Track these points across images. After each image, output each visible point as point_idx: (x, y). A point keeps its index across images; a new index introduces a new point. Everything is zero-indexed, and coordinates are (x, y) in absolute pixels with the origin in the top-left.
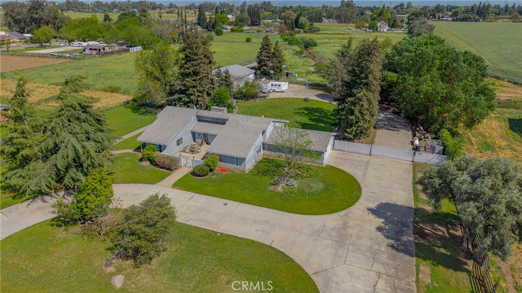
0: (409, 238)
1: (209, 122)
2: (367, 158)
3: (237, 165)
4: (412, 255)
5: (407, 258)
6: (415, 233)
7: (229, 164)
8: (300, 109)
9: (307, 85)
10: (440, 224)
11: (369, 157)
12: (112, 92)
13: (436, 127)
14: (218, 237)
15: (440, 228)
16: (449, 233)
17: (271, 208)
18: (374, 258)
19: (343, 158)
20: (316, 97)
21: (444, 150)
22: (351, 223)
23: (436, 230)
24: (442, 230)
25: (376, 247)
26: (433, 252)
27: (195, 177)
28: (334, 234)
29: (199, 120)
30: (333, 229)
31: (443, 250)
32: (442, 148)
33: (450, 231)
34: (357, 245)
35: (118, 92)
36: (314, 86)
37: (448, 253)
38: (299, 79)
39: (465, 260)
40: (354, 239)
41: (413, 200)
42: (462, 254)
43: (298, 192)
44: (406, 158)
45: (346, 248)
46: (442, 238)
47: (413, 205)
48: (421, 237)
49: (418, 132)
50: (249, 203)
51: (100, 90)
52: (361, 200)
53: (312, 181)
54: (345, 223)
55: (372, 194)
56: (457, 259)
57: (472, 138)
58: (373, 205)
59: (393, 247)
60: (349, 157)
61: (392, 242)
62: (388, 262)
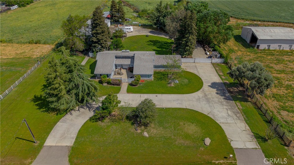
0: (228, 95)
1: (122, 58)
2: (194, 64)
3: (148, 78)
4: (232, 101)
5: (231, 102)
6: (229, 92)
7: (144, 78)
8: (148, 41)
9: (140, 26)
10: (234, 87)
11: (194, 63)
12: (36, 43)
13: (212, 45)
14: (165, 110)
15: (234, 88)
16: (238, 90)
17: (175, 94)
18: (222, 104)
19: (185, 66)
20: (149, 33)
21: (221, 56)
22: (207, 93)
23: (234, 89)
24: (236, 89)
25: (220, 100)
26: (237, 98)
27: (133, 87)
28: (204, 99)
29: (116, 58)
30: (202, 97)
31: (240, 96)
32: (220, 55)
33: (238, 89)
34: (214, 101)
35: (40, 43)
36: (144, 26)
37: (242, 97)
38: (134, 22)
39: (247, 98)
40: (212, 99)
41: (221, 80)
42: (246, 96)
43: (180, 85)
44: (209, 62)
45: (211, 103)
46: (237, 92)
47: (222, 82)
48: (231, 93)
49: (206, 48)
50: (165, 94)
51: (26, 43)
52: (204, 83)
53: (182, 79)
54: (205, 94)
55: (206, 80)
56: (245, 98)
57: (225, 48)
58: (210, 84)
59: (225, 99)
60: (187, 65)
61: (223, 97)
62: (227, 104)
